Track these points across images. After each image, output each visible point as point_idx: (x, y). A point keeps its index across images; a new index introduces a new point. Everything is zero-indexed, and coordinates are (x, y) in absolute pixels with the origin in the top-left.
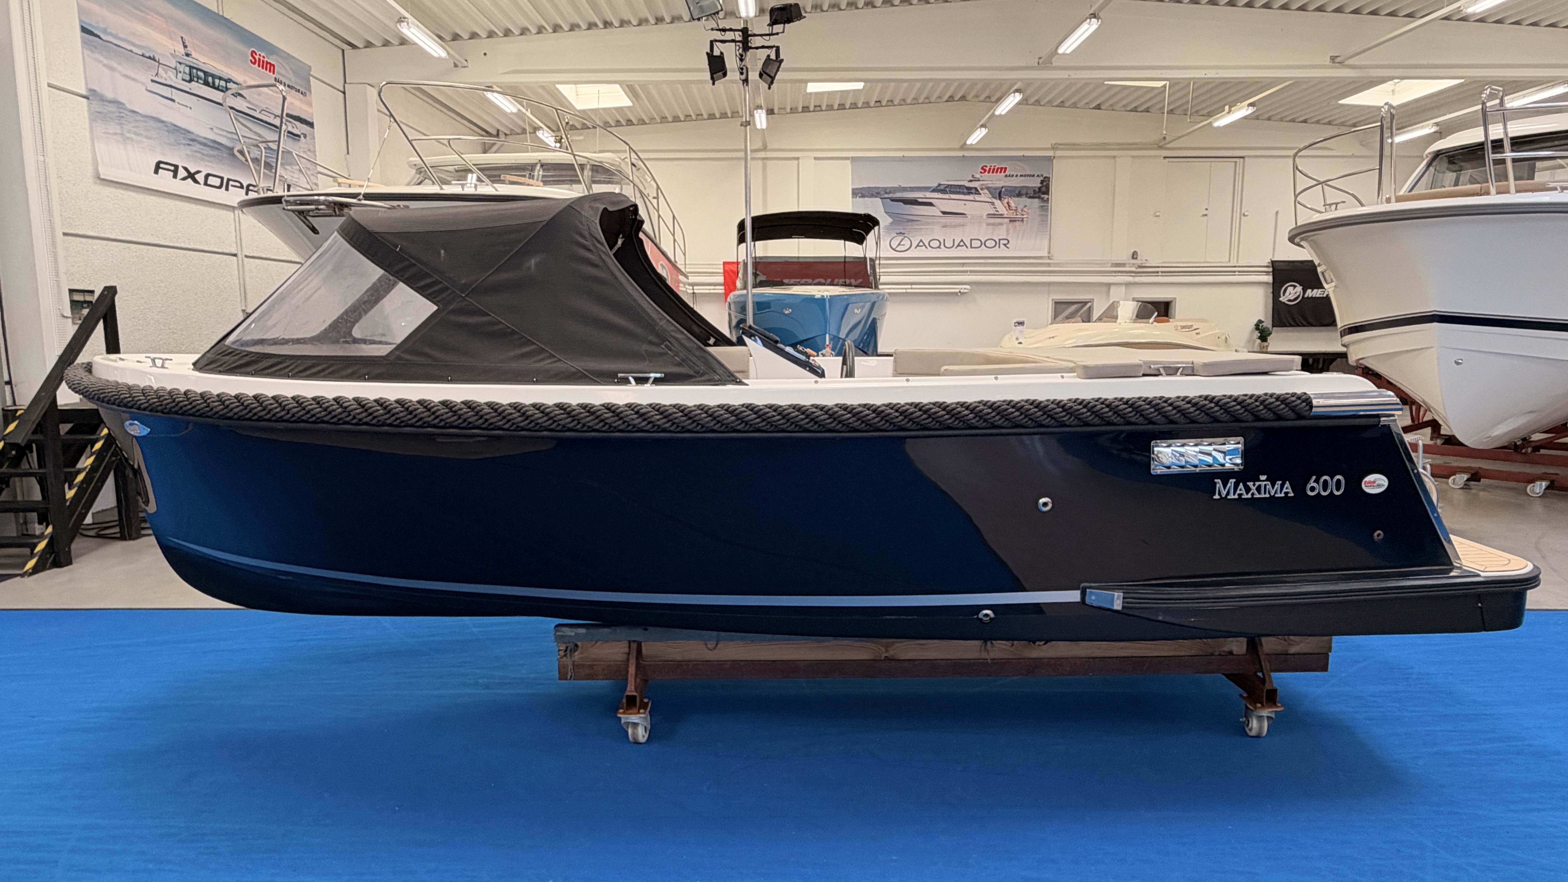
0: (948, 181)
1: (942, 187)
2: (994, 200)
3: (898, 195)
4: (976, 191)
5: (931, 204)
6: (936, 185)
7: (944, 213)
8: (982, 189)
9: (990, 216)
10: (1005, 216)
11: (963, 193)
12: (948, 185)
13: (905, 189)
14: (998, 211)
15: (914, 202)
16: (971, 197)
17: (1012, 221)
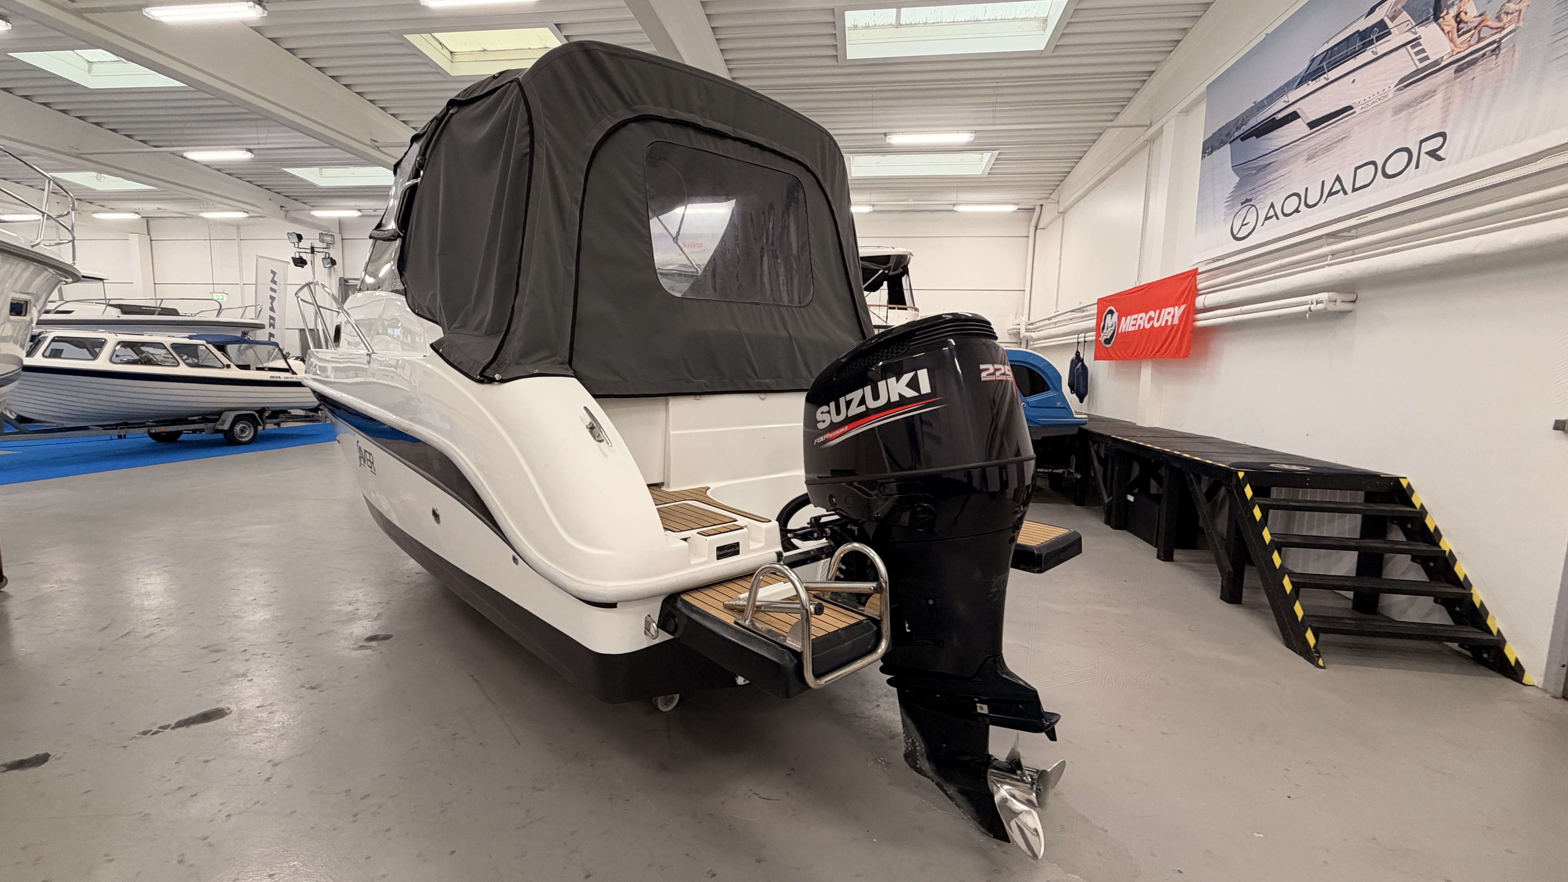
0: (1328, 42)
1: (1315, 66)
2: (1421, 31)
3: (1253, 122)
4: (1382, 30)
5: (1295, 116)
6: (1307, 63)
7: (1312, 125)
8: (1393, 19)
9: (1407, 82)
10: (1443, 64)
11: (1355, 54)
12: (1328, 50)
13: (1260, 106)
14: (1427, 58)
15: (1273, 124)
16: (1367, 56)
17: (1463, 65)
